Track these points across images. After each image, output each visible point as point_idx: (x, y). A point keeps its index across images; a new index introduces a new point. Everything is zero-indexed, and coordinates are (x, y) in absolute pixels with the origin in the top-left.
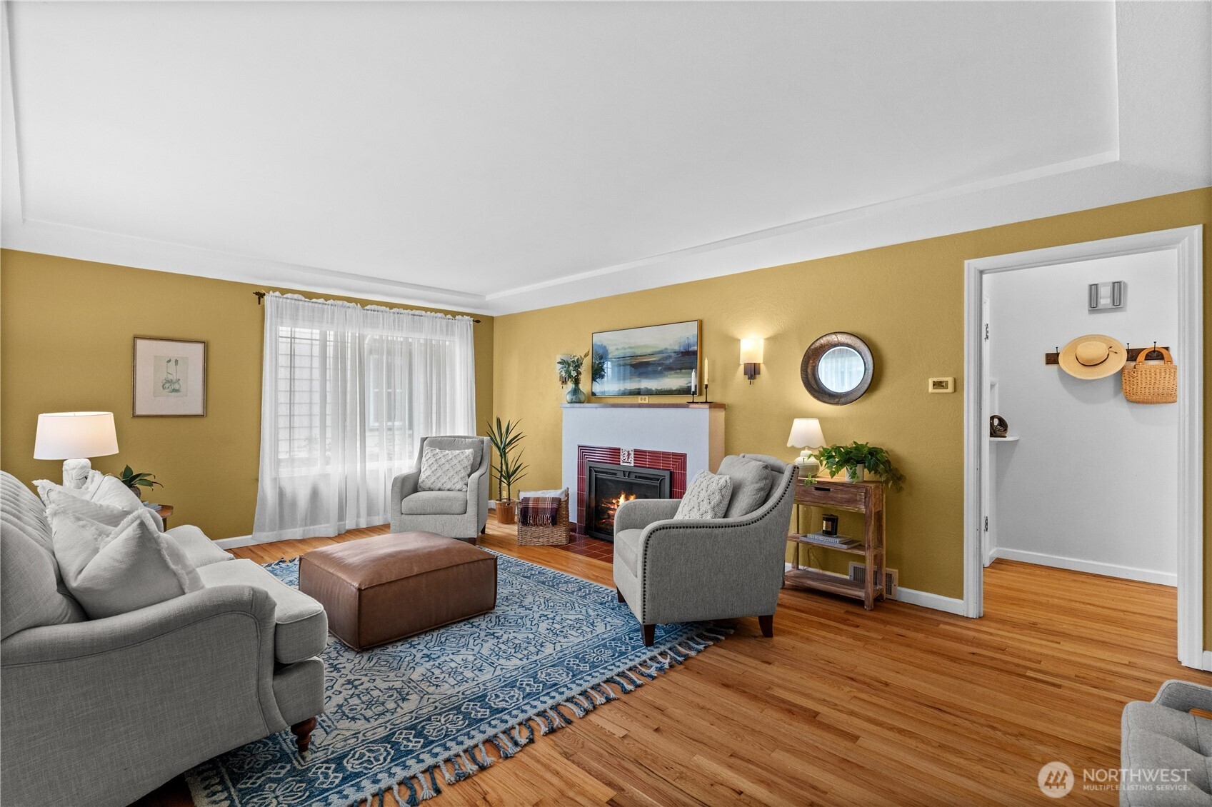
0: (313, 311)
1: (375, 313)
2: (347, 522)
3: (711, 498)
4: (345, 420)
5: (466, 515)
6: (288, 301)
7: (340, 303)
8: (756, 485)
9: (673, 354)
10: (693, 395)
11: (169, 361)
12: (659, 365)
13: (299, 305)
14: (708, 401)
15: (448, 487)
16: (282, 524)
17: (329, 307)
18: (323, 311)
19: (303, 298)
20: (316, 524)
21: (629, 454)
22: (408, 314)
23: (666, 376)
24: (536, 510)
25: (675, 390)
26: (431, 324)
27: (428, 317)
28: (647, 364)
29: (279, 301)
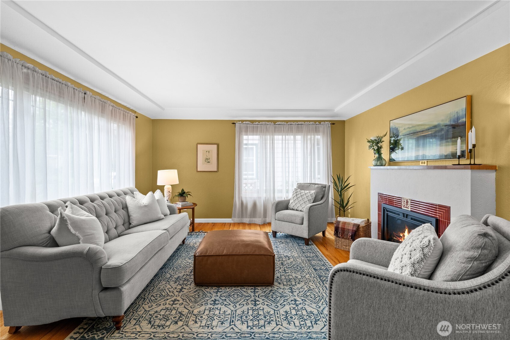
0: (253, 128)
1: (280, 125)
2: (267, 219)
3: (412, 254)
4: (267, 174)
5: (303, 225)
6: (244, 125)
7: (264, 123)
8: (467, 253)
9: (444, 127)
10: (459, 158)
11: (207, 152)
13: (248, 126)
14: (476, 163)
15: (300, 209)
16: (242, 216)
17: (260, 125)
18: (257, 127)
19: (250, 123)
20: (255, 218)
21: (407, 202)
22: (295, 124)
24: (343, 230)
26: (307, 128)
27: (305, 124)
29: (241, 125)
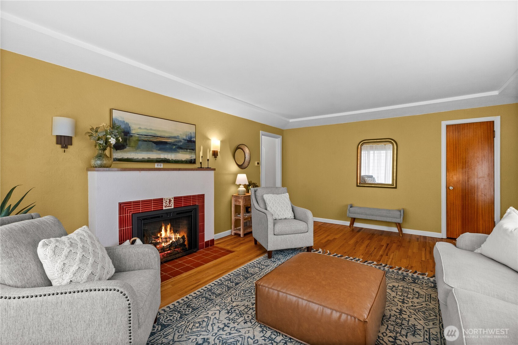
9: (182, 140)
12: (174, 145)
21: (170, 201)
23: (179, 152)
25: (184, 161)
28: (166, 143)
